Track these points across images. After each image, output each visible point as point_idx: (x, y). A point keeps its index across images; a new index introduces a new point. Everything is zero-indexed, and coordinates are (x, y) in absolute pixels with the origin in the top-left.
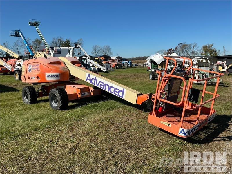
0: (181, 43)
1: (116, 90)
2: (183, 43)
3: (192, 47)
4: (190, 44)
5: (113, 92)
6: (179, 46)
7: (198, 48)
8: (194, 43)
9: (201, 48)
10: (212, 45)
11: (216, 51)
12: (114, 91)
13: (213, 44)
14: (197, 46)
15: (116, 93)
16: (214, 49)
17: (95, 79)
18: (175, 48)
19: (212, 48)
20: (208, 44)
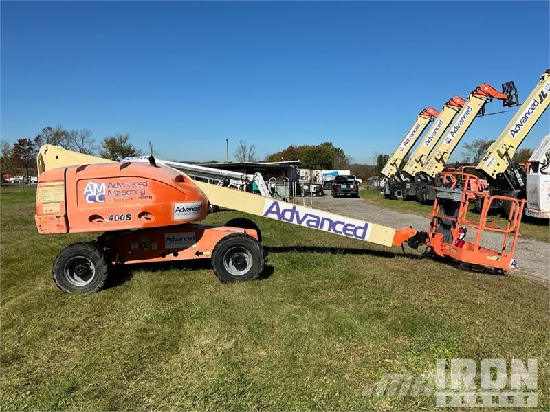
0: (49, 128)
1: (349, 227)
2: (55, 128)
3: (79, 140)
4: (73, 132)
5: (342, 231)
6: (44, 135)
7: (93, 141)
8: (85, 130)
9: (101, 143)
10: (126, 138)
11: (134, 152)
12: (345, 229)
13: (128, 135)
14: (91, 138)
15: (348, 232)
16: (130, 147)
17: (294, 211)
18: (35, 138)
19: (126, 145)
20: (117, 135)
